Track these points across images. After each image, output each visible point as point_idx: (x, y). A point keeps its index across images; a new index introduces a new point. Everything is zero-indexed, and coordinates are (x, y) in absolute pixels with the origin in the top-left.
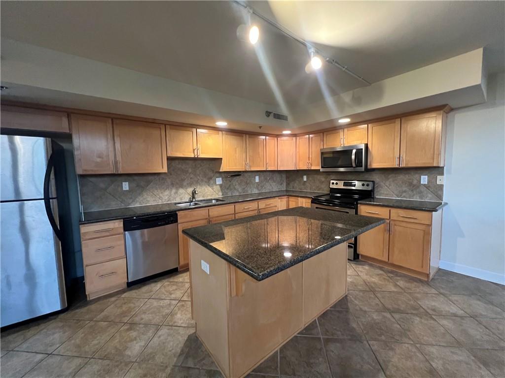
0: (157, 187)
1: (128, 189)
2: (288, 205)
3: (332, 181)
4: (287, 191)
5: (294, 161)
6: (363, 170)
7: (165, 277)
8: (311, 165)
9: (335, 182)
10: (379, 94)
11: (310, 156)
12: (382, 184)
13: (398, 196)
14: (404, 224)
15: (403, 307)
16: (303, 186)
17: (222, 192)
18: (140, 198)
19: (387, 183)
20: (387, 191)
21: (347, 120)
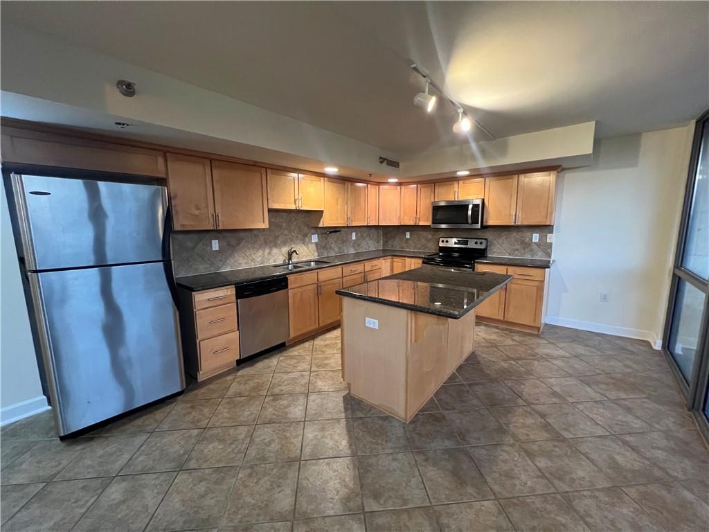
0: (250, 246)
1: (218, 249)
2: (392, 270)
3: (441, 239)
4: (384, 250)
5: (398, 215)
6: (479, 227)
7: (275, 352)
8: (419, 219)
9: (445, 240)
10: (503, 150)
11: (418, 210)
12: (495, 242)
13: (510, 255)
14: (519, 282)
15: (523, 355)
16: (404, 245)
17: (318, 251)
18: (231, 261)
19: (500, 241)
20: (500, 249)
21: (466, 173)
